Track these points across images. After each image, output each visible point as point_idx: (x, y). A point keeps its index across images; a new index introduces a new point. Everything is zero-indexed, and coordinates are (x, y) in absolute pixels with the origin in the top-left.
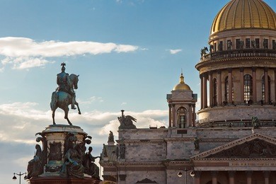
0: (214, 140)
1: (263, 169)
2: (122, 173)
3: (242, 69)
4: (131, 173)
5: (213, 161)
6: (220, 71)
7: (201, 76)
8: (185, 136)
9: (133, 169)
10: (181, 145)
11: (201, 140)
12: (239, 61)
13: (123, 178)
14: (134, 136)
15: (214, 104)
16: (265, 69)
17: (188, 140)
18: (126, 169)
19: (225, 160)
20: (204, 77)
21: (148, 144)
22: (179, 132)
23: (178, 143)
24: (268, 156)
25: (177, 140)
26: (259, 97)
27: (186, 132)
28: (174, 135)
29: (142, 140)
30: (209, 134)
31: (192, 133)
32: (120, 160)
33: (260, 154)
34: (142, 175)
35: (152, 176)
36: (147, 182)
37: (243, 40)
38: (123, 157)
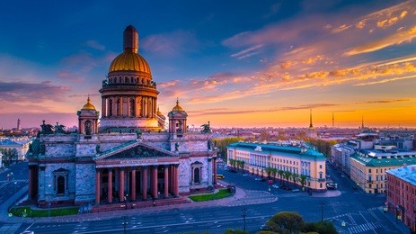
0: (110, 142)
1: (143, 164)
2: (42, 165)
3: (128, 96)
4: (49, 165)
5: (110, 161)
6: (115, 96)
7: (103, 97)
8: (90, 140)
9: (50, 162)
10: (87, 146)
11: (102, 142)
12: (127, 90)
13: (43, 169)
14: (52, 139)
15: (110, 114)
16: (143, 96)
17: (92, 143)
18: (45, 162)
19: (117, 160)
20: (104, 97)
21: (63, 145)
22: (85, 138)
23: (83, 146)
24: (147, 156)
25: (84, 143)
26: (138, 113)
27: (90, 138)
28: (82, 140)
29: (59, 143)
30: (107, 137)
31: (95, 138)
32: (41, 157)
33: (142, 155)
34: (58, 166)
35: (65, 166)
36: (61, 170)
37: (129, 77)
38: (43, 154)
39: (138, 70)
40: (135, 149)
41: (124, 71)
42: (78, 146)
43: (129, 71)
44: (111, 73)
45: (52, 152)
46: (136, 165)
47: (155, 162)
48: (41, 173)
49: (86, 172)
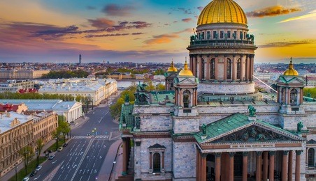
1: (257, 150)
2: (138, 140)
3: (225, 55)
4: (144, 140)
8: (189, 114)
9: (147, 137)
10: (186, 122)
13: (139, 144)
14: (147, 111)
16: (241, 55)
17: (192, 117)
18: (141, 137)
21: (158, 117)
22: (185, 111)
23: (184, 121)
25: (183, 118)
27: (190, 111)
28: (181, 113)
29: (154, 114)
30: (205, 109)
31: (194, 112)
32: (136, 130)
33: (256, 138)
34: (153, 142)
35: (161, 141)
36: (157, 146)
37: (225, 32)
38: (138, 127)
39: (235, 21)
40: (249, 130)
41: (219, 24)
42: (177, 122)
43: (226, 23)
44: (201, 27)
45: (148, 125)
46: (249, 150)
47: (272, 147)
48: (137, 149)
49: (185, 152)
